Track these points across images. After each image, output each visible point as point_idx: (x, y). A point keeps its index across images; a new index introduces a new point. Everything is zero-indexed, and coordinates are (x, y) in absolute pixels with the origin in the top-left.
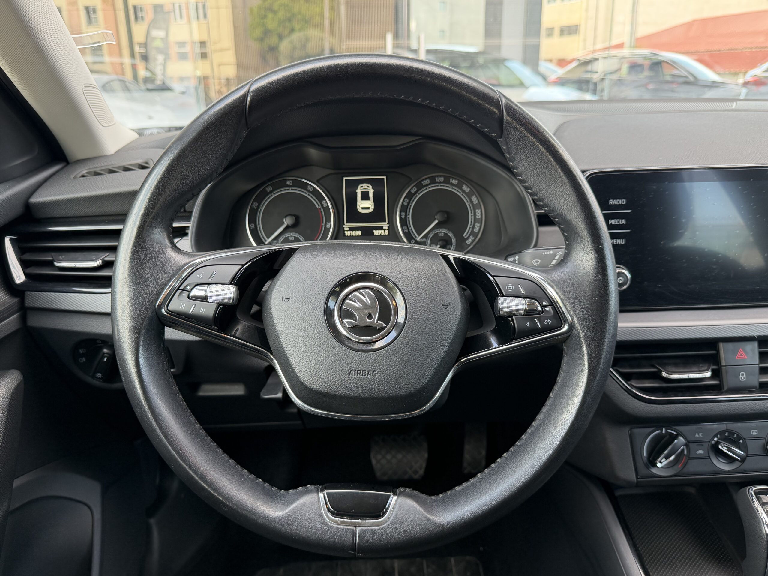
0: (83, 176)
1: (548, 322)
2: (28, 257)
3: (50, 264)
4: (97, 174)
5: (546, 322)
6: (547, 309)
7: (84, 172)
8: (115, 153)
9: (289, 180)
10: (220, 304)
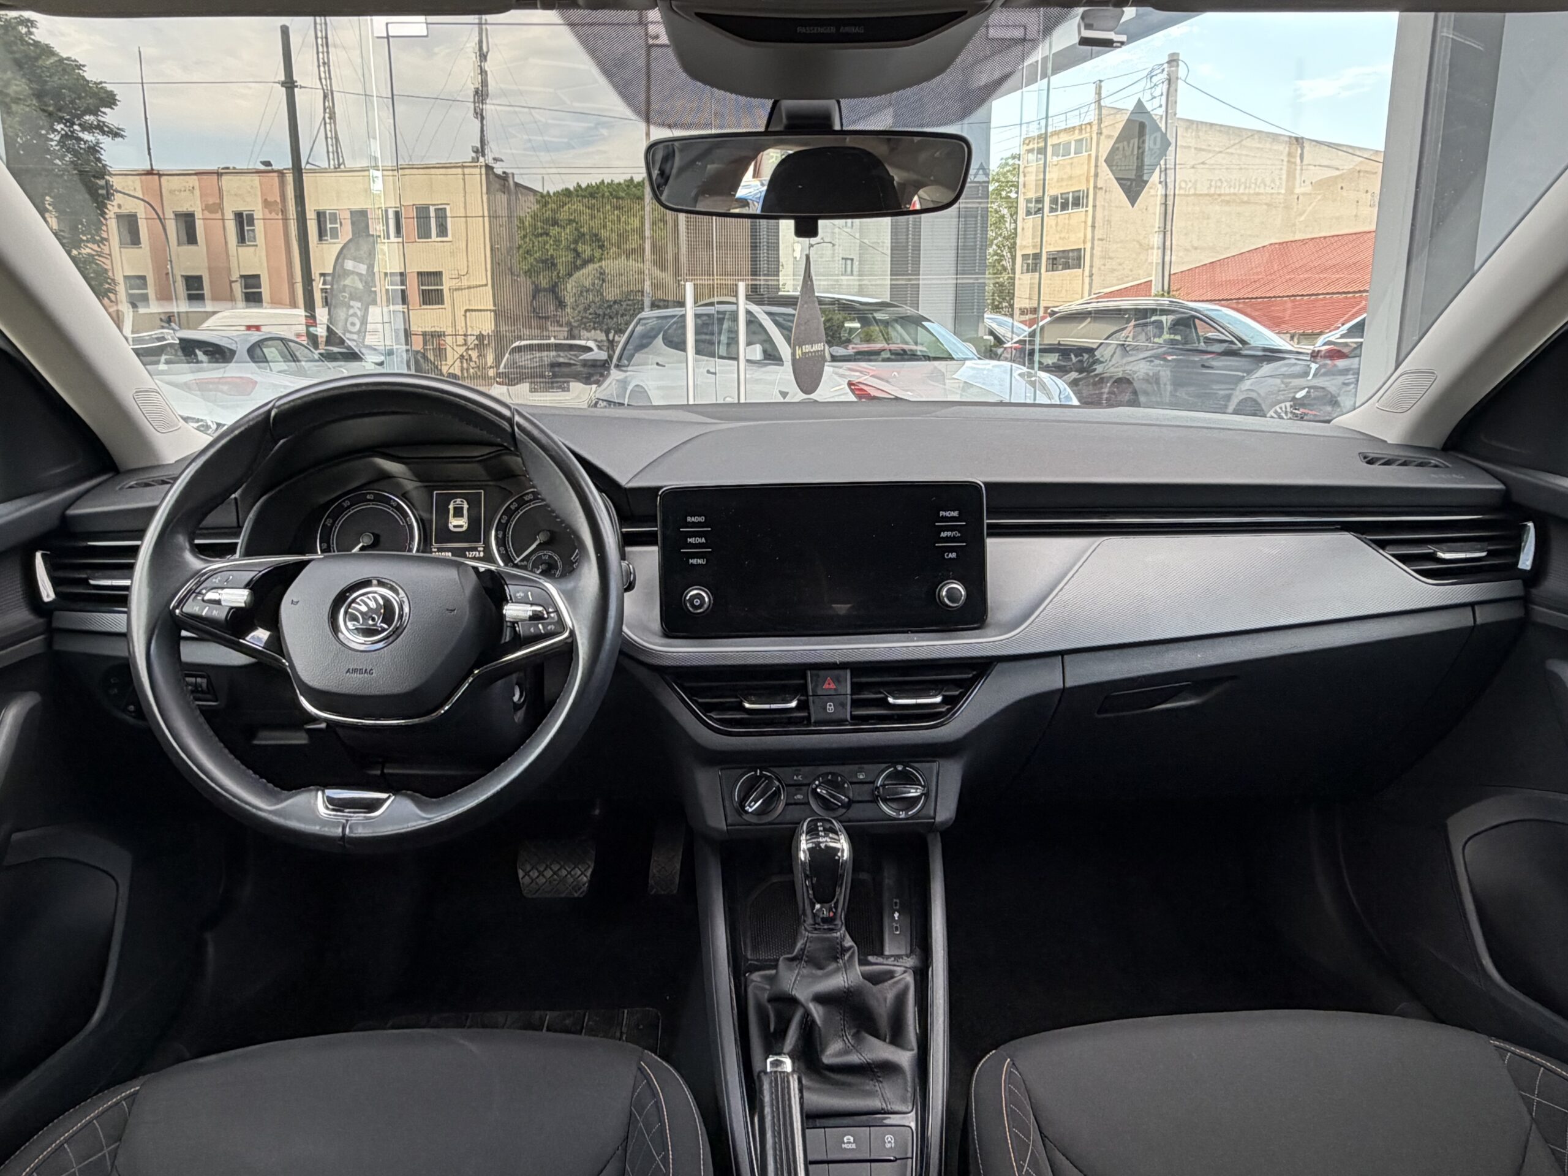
0: (131, 487)
1: (551, 627)
2: (61, 574)
3: (85, 582)
4: (147, 485)
5: (549, 628)
6: (552, 615)
7: (132, 483)
8: (176, 462)
9: (370, 493)
10: (232, 608)
